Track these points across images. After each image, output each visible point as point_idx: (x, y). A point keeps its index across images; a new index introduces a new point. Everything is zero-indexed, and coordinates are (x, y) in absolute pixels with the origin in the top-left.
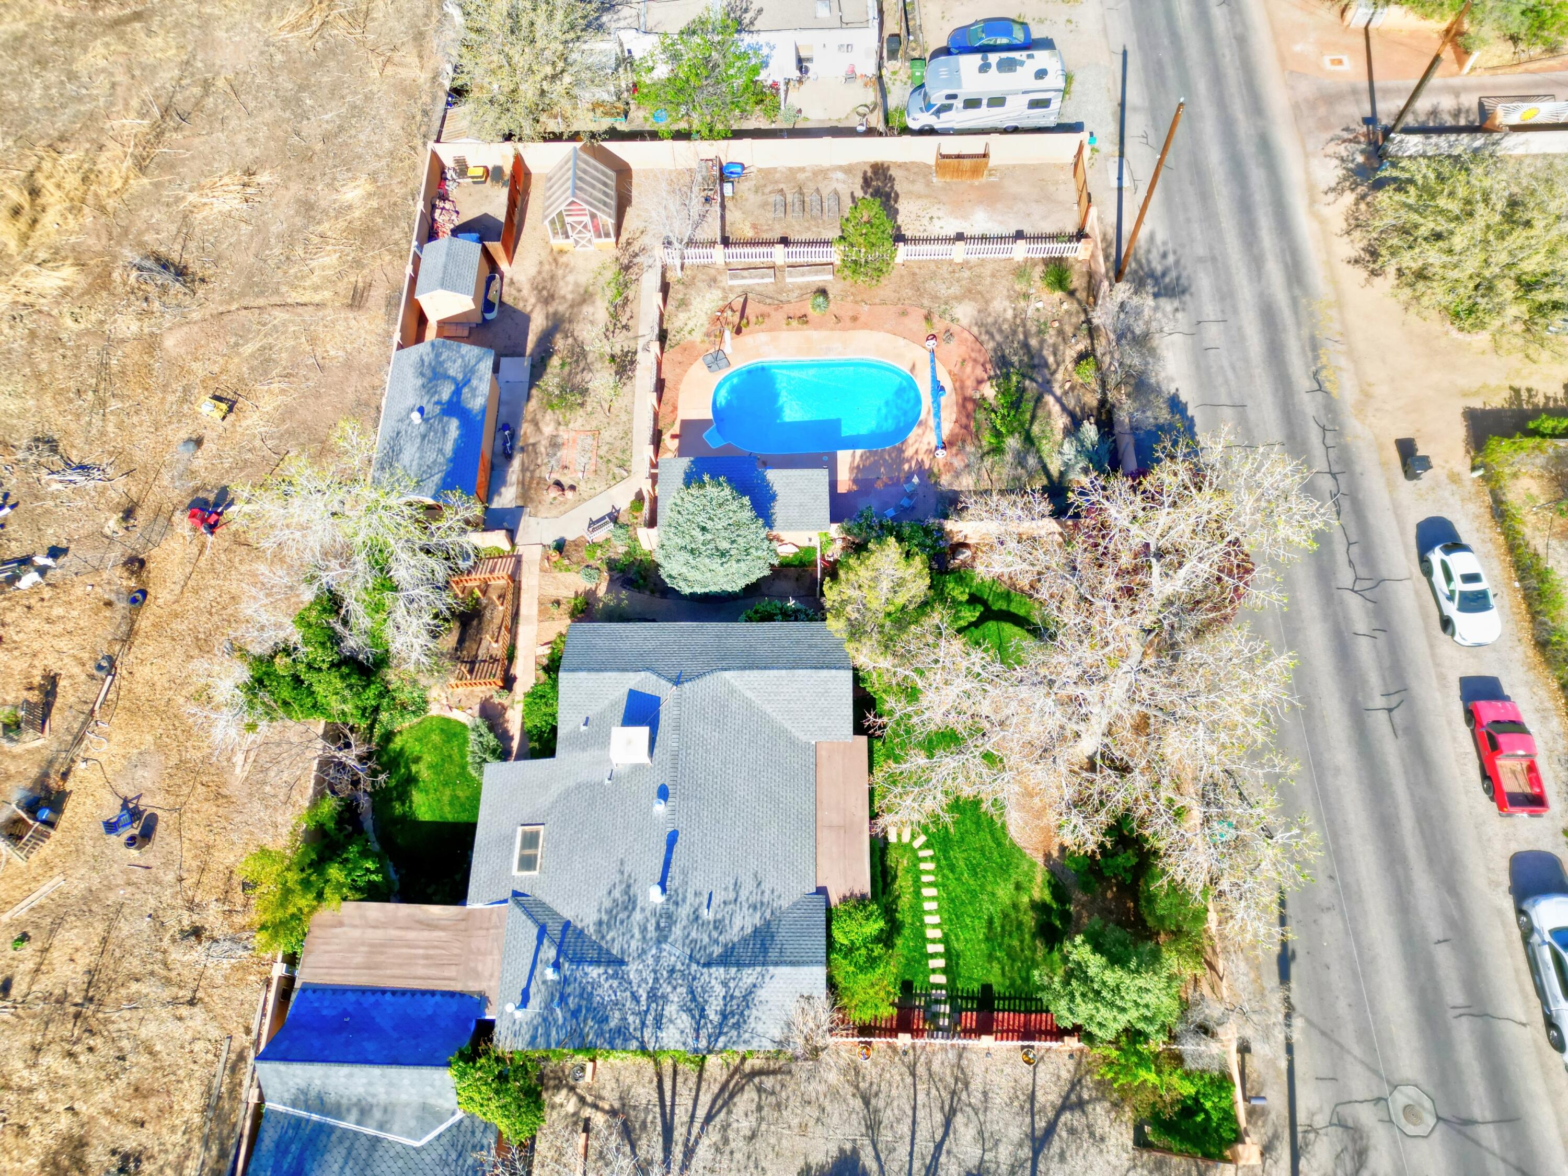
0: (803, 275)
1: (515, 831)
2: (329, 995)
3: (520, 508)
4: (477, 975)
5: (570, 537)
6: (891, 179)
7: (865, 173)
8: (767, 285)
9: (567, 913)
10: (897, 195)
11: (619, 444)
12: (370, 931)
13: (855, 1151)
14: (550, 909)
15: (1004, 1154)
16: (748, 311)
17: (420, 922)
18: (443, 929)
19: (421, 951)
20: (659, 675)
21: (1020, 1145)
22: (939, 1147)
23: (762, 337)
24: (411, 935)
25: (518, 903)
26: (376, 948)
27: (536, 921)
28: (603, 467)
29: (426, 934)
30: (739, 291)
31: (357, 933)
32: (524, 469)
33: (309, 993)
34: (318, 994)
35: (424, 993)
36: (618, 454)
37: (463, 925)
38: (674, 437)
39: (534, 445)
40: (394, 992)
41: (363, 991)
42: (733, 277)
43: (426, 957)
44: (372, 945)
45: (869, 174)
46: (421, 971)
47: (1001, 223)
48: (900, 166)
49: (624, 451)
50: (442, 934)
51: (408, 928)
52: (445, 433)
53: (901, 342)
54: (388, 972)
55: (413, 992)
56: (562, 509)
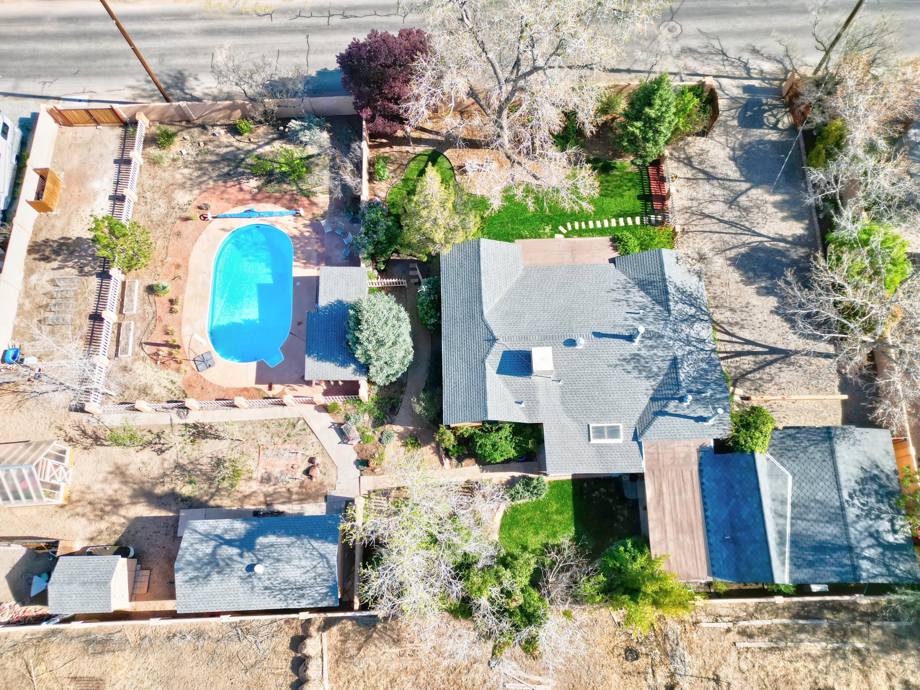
0: (132, 301)
1: (593, 445)
2: (713, 555)
3: (326, 498)
4: (688, 456)
5: (355, 457)
6: (46, 242)
7: (35, 259)
8: (136, 328)
9: (646, 400)
10: (63, 238)
11: (274, 429)
12: (668, 535)
13: (730, 259)
14: (644, 412)
15: (718, 192)
16: (159, 342)
17: (658, 502)
18: (661, 486)
19: (677, 497)
20: (488, 352)
21: (712, 185)
22: (720, 221)
23: (186, 330)
24: (667, 506)
25: (642, 434)
26: (679, 528)
27: (653, 419)
28: (293, 439)
29: (666, 496)
30: (138, 348)
31: (671, 545)
32: (289, 501)
33: (715, 569)
34: (714, 563)
35: (703, 490)
36: (283, 429)
37: (657, 473)
38: (270, 388)
39: (266, 496)
40: (705, 510)
41: (708, 531)
42: (125, 351)
43: (680, 493)
44: (678, 532)
45: (37, 256)
46: (690, 495)
47: (105, 172)
48: (35, 234)
49: (280, 425)
50: (664, 486)
51: (663, 509)
52: (272, 546)
53: (204, 236)
54: (693, 517)
55: (704, 497)
56: (329, 466)
